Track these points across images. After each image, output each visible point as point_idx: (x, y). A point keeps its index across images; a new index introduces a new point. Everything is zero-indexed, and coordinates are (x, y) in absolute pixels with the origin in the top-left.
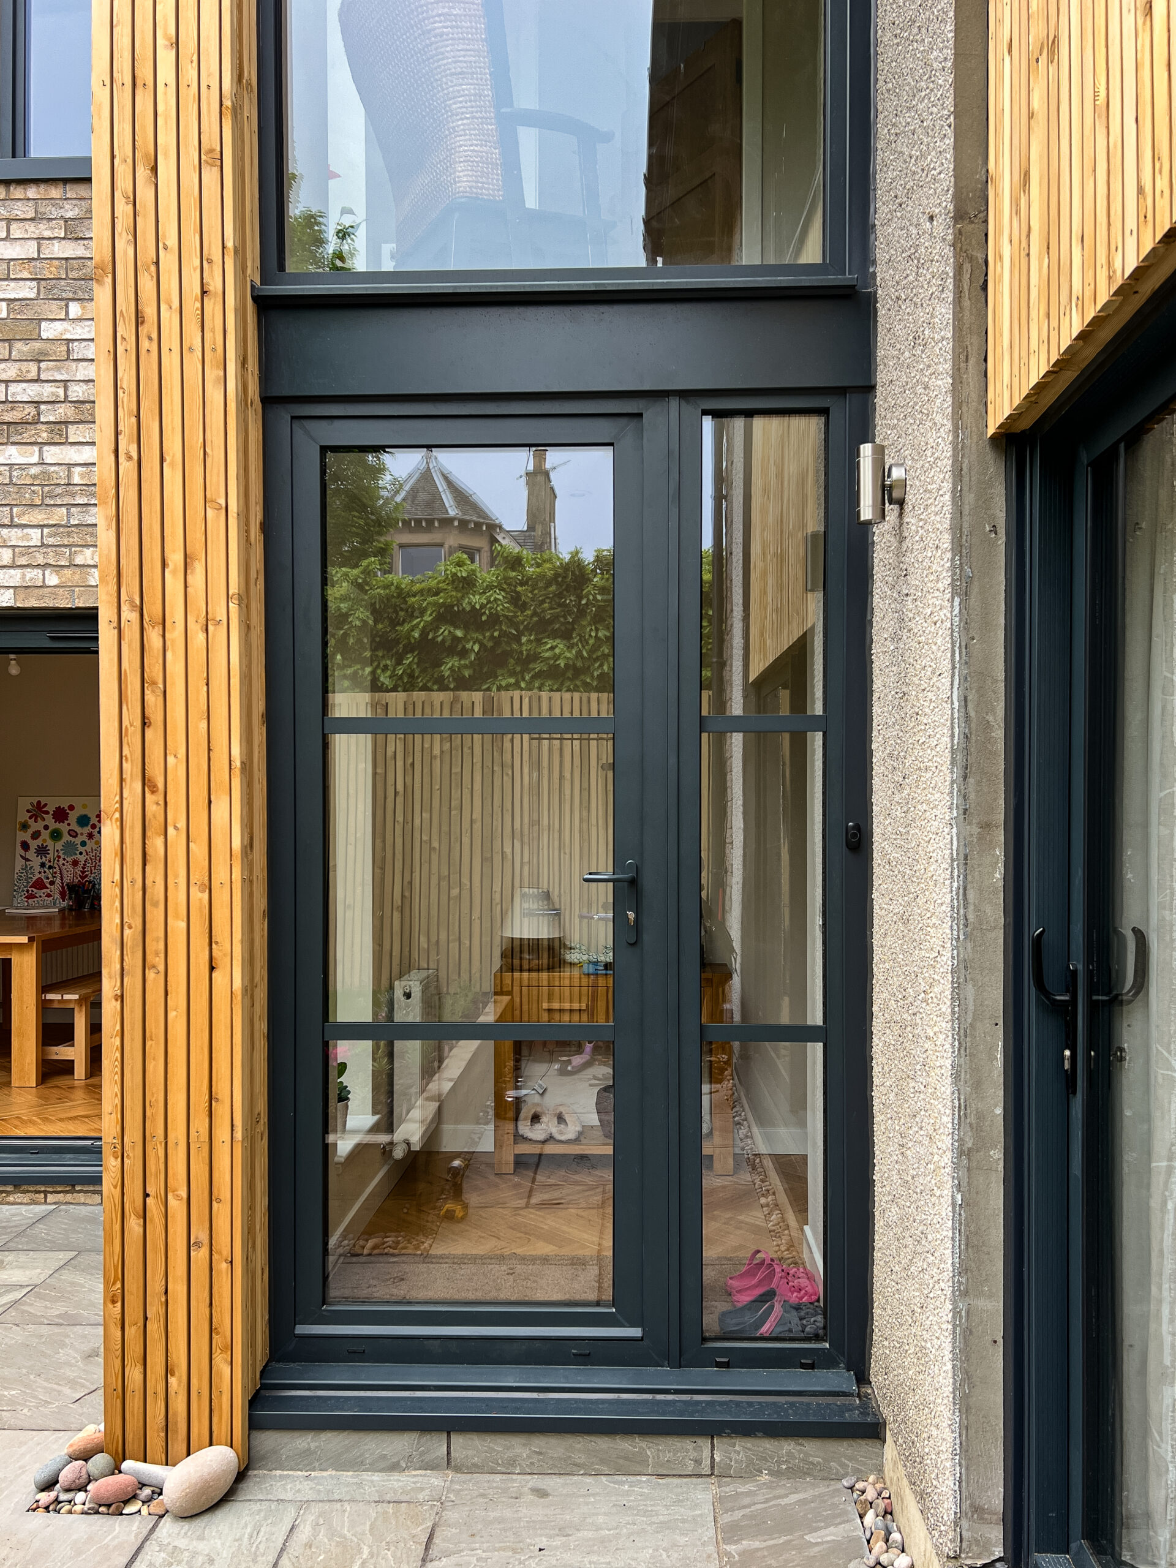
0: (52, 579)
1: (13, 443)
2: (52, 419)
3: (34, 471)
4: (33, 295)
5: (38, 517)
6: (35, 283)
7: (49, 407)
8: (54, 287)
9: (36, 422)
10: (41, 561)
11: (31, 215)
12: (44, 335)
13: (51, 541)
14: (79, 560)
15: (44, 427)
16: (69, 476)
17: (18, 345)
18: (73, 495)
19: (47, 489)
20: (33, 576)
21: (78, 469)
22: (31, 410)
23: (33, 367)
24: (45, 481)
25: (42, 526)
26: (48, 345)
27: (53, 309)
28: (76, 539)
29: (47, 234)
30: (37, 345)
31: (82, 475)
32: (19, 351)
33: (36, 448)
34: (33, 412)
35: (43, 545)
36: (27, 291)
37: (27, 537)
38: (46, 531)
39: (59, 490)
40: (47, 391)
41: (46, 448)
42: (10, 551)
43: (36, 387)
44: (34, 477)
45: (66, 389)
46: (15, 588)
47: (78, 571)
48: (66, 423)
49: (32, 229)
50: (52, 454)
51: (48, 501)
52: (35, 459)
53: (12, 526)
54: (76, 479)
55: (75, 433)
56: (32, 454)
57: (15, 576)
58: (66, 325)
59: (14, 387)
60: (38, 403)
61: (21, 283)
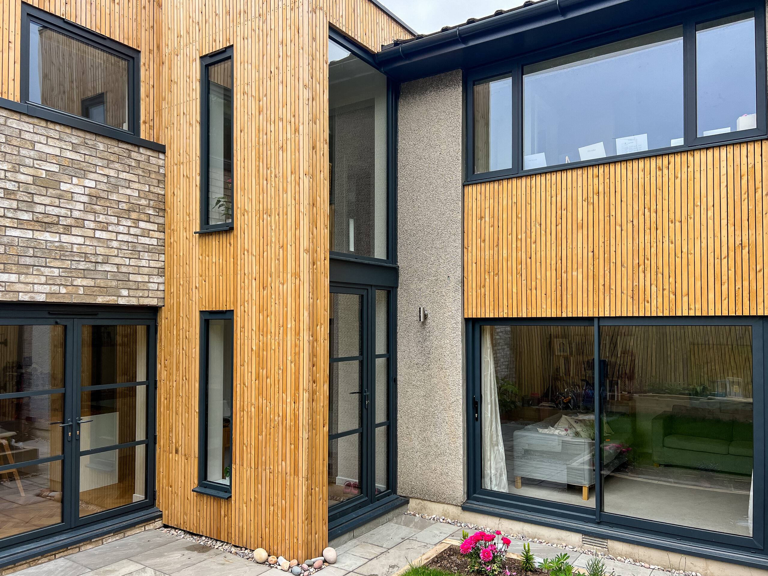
0: (63, 290)
1: (48, 232)
2: (65, 224)
3: (57, 244)
4: (57, 171)
5: (58, 264)
6: (58, 166)
7: (64, 218)
8: (67, 169)
9: (57, 224)
10: (59, 283)
11: (57, 137)
12: (62, 188)
13: (63, 274)
14: (75, 283)
15: (61, 227)
16: (72, 248)
17: (50, 190)
18: (73, 256)
19: (62, 252)
20: (55, 288)
21: (76, 246)
22: (55, 218)
23: (57, 201)
24: (61, 249)
25: (59, 268)
26: (64, 193)
27: (66, 178)
28: (74, 275)
29: (64, 147)
30: (59, 192)
31: (77, 249)
32: (51, 193)
33: (58, 235)
34: (57, 220)
35: (60, 276)
36: (55, 168)
37: (52, 272)
38: (61, 270)
39: (67, 253)
40: (63, 212)
41: (62, 235)
42: (45, 277)
43: (58, 209)
44: (57, 247)
45: (71, 212)
46: (46, 293)
47: (75, 287)
48: (71, 226)
49: (58, 143)
50: (65, 238)
51: (62, 258)
52: (57, 239)
53: (46, 267)
54: (75, 250)
55: (74, 231)
56: (56, 237)
57: (47, 288)
58: (71, 186)
59: (48, 208)
60: (58, 216)
61: (52, 164)
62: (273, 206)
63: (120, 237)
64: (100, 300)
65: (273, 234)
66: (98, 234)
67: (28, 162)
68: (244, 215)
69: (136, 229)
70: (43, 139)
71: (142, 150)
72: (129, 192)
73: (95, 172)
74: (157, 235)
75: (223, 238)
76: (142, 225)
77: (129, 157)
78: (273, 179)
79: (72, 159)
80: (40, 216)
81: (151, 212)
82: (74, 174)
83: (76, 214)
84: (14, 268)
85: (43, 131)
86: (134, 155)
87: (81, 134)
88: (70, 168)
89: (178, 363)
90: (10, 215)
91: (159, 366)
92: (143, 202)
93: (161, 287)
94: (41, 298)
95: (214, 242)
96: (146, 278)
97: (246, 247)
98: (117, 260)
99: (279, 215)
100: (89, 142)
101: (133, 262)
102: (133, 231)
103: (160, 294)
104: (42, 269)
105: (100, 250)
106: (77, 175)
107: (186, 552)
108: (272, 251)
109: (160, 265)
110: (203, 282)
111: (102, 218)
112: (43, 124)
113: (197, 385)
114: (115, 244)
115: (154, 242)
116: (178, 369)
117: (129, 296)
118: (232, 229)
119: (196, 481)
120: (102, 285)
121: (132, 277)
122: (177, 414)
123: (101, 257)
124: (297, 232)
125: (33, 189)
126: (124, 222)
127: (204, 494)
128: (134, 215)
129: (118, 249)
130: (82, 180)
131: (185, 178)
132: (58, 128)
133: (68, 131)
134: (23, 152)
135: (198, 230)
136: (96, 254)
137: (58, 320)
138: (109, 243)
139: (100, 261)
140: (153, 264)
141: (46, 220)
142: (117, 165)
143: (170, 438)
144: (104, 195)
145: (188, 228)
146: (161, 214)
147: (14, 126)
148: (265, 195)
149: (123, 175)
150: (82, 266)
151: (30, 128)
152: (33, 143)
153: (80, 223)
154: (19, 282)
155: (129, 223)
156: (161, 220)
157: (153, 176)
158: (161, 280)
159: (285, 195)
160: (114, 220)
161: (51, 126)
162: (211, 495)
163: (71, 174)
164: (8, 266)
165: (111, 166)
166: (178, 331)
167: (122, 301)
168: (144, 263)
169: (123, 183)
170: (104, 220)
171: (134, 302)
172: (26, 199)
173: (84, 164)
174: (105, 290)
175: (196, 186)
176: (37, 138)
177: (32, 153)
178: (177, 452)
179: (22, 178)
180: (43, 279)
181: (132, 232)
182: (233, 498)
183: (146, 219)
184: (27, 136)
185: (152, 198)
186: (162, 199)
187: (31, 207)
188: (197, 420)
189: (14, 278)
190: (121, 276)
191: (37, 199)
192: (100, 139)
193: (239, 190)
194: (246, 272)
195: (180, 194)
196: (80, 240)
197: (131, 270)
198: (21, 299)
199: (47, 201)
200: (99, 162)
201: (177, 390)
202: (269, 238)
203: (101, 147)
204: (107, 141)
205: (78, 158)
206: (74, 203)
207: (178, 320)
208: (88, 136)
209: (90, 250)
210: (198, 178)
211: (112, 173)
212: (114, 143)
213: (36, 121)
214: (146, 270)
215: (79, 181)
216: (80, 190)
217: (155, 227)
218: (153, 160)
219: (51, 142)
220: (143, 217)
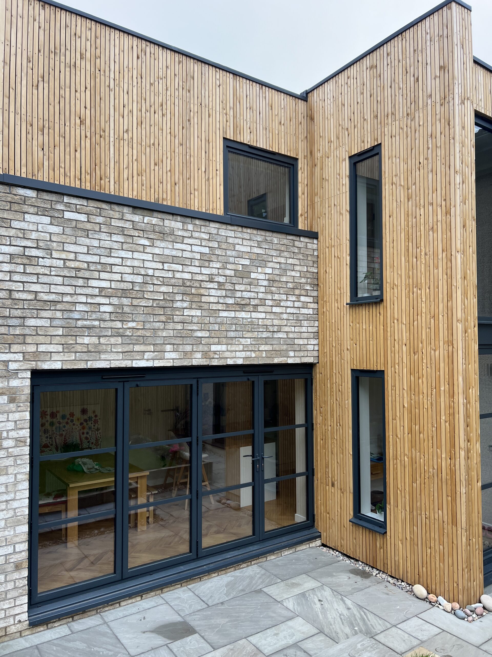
0: (253, 355)
1: (244, 311)
2: (254, 304)
3: (249, 320)
4: (249, 264)
5: (250, 335)
6: (249, 260)
7: (253, 300)
8: (254, 262)
9: (249, 304)
10: (251, 349)
11: (249, 238)
12: (252, 277)
13: (253, 343)
14: (260, 349)
15: (251, 306)
16: (258, 322)
17: (245, 279)
18: (259, 328)
19: (252, 326)
20: (248, 353)
21: (260, 320)
22: (248, 300)
23: (249, 287)
24: (252, 323)
25: (250, 338)
26: (253, 280)
27: (254, 269)
28: (260, 342)
29: (253, 245)
30: (250, 280)
31: (261, 322)
32: (245, 282)
33: (249, 313)
34: (249, 301)
35: (251, 344)
36: (247, 262)
37: (247, 341)
38: (252, 339)
39: (256, 326)
40: (252, 295)
41: (252, 313)
42: (242, 346)
43: (249, 293)
44: (249, 322)
45: (257, 294)
46: (243, 358)
47: (260, 352)
48: (257, 305)
49: (249, 243)
50: (254, 315)
51: (253, 330)
52: (249, 317)
53: (243, 338)
54: (260, 324)
55: (260, 309)
56: (248, 315)
57: (243, 354)
58: (257, 274)
59: (244, 293)
60: (250, 299)
61: (246, 260)
62: (423, 281)
63: (289, 310)
64: (276, 361)
65: (423, 305)
66: (275, 309)
67: (232, 260)
68: (393, 289)
69: (298, 303)
70: (240, 241)
71: (302, 239)
72: (293, 273)
73: (272, 262)
74: (312, 305)
75: (373, 310)
76: (303, 299)
77: (294, 246)
78: (423, 257)
79: (258, 254)
80: (239, 300)
81: (308, 287)
82: (259, 265)
83: (261, 295)
84: (224, 340)
85: (239, 235)
86: (297, 244)
87: (263, 233)
88: (257, 261)
89: (332, 411)
90: (221, 301)
91: (315, 412)
92: (303, 280)
93: (316, 348)
94: (240, 362)
95: (364, 313)
96: (305, 342)
97: (396, 316)
98: (287, 329)
99: (429, 288)
100: (268, 238)
101: (297, 329)
102: (297, 304)
103: (316, 354)
104: (241, 339)
105: (276, 322)
106: (261, 265)
107: (351, 575)
108: (423, 320)
109: (315, 329)
110: (354, 345)
111: (276, 297)
112: (240, 229)
113: (351, 432)
114: (285, 316)
115: (311, 311)
116: (332, 416)
117: (295, 357)
118: (382, 301)
119: (352, 513)
120: (277, 349)
121: (296, 341)
122: (332, 453)
123: (276, 327)
124: (450, 304)
125: (234, 280)
126: (291, 298)
127: (359, 525)
128: (297, 292)
129: (287, 320)
130: (263, 269)
131: (336, 259)
132: (249, 231)
133: (255, 232)
134: (229, 253)
135: (349, 301)
136: (273, 325)
137: (249, 377)
138: (281, 316)
139: (275, 330)
140: (310, 329)
141: (243, 302)
142: (286, 254)
143: (327, 473)
144: (277, 278)
145: (339, 300)
146: (315, 288)
147: (223, 234)
148: (415, 271)
149: (290, 261)
150: (265, 335)
151: (232, 234)
152: (234, 245)
153: (263, 302)
154: (227, 351)
155: (294, 298)
156: (315, 294)
157: (309, 258)
158: (316, 342)
159: (436, 271)
160: (284, 297)
161: (245, 230)
162: (366, 528)
163: (257, 265)
164: (221, 339)
165: (282, 255)
166: (332, 384)
167: (290, 361)
168: (304, 329)
169: (290, 267)
170: (278, 298)
171: (298, 361)
172: (231, 288)
173: (265, 256)
174: (279, 353)
175: (347, 264)
176: (236, 241)
177: (234, 253)
178: (333, 485)
179: (228, 272)
180: (241, 347)
181: (296, 306)
182: (388, 533)
183: (305, 294)
184: (230, 240)
185: (309, 276)
186: (317, 276)
187: (234, 294)
188: (351, 461)
189: (224, 348)
190: (289, 342)
191: (237, 287)
192: (275, 235)
193: (388, 268)
194: (396, 338)
195: (331, 272)
196: (263, 315)
197: (295, 335)
198: (228, 363)
199: (242, 288)
200: (274, 253)
201: (332, 433)
202: (419, 309)
203: (276, 241)
204: (279, 236)
205: (262, 252)
206: (259, 287)
207: (331, 376)
208: (268, 234)
209: (269, 322)
210: (348, 258)
211: (283, 260)
212: (283, 236)
213: (235, 228)
214: (305, 335)
215: (262, 269)
216: (262, 277)
217: (311, 300)
218: (309, 246)
219: (245, 242)
220: (303, 292)
